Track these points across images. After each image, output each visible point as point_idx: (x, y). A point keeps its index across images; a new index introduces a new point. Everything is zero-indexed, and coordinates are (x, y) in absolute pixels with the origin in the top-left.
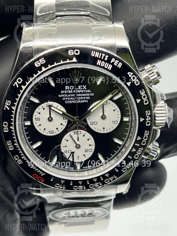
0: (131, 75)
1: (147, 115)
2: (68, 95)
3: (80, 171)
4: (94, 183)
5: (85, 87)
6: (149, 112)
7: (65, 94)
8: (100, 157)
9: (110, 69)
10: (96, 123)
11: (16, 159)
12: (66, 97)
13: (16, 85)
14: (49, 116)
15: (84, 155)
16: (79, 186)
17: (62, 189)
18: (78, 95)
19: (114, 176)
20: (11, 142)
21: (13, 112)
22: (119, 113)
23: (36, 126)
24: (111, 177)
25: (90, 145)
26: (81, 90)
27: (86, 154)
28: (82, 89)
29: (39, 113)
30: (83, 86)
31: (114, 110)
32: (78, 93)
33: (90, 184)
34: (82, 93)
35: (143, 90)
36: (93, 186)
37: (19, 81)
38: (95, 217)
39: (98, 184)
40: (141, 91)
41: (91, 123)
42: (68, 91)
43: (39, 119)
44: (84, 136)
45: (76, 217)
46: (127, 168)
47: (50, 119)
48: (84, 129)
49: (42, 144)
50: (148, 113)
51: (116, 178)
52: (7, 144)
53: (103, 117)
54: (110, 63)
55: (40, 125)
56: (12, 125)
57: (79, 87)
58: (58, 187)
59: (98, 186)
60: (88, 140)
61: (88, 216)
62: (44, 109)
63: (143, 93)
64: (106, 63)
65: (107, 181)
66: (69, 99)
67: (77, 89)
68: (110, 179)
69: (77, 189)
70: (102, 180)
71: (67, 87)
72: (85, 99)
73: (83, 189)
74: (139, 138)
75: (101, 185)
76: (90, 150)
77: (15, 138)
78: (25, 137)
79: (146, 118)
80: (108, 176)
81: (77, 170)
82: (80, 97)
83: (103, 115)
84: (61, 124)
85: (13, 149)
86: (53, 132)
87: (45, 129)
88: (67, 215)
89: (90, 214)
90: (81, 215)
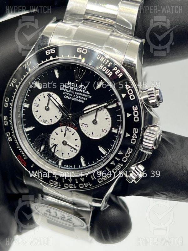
0: (129, 88)
1: (134, 132)
2: (68, 91)
3: (60, 168)
4: (69, 183)
5: (85, 88)
6: (137, 130)
7: (66, 88)
8: (82, 160)
9: (109, 76)
10: (86, 126)
11: (8, 136)
12: (66, 92)
13: (25, 66)
14: (46, 105)
15: (69, 154)
16: (55, 182)
18: (77, 93)
19: (89, 183)
21: (15, 90)
22: (110, 123)
23: (33, 110)
24: (86, 183)
25: (76, 146)
26: (81, 89)
27: (70, 152)
28: (82, 88)
29: (40, 100)
30: (84, 86)
31: (106, 119)
32: (78, 92)
33: (65, 183)
34: (81, 93)
35: (136, 106)
36: (68, 186)
37: (29, 63)
38: (74, 224)
39: (73, 186)
40: (134, 106)
41: (83, 124)
42: (69, 87)
43: (38, 105)
44: (73, 134)
45: (57, 217)
46: (103, 180)
47: (47, 109)
48: (75, 127)
49: (34, 129)
50: (135, 130)
51: (90, 186)
52: (3, 119)
53: (95, 122)
54: (111, 71)
55: (37, 111)
57: (80, 86)
59: (73, 188)
60: (76, 140)
61: (67, 221)
62: (44, 97)
63: (135, 109)
64: (108, 69)
65: (81, 186)
66: (69, 94)
67: (78, 87)
68: (84, 185)
69: (53, 184)
70: (77, 183)
71: (69, 83)
72: (83, 100)
73: (58, 186)
74: (120, 153)
75: (75, 188)
76: (75, 151)
77: (11, 114)
78: (21, 118)
79: (133, 135)
80: (83, 181)
81: (58, 166)
82: (79, 95)
83: (95, 120)
84: (56, 117)
85: (7, 125)
86: (46, 121)
87: (40, 116)
88: (48, 213)
89: (69, 219)
90: (61, 218)
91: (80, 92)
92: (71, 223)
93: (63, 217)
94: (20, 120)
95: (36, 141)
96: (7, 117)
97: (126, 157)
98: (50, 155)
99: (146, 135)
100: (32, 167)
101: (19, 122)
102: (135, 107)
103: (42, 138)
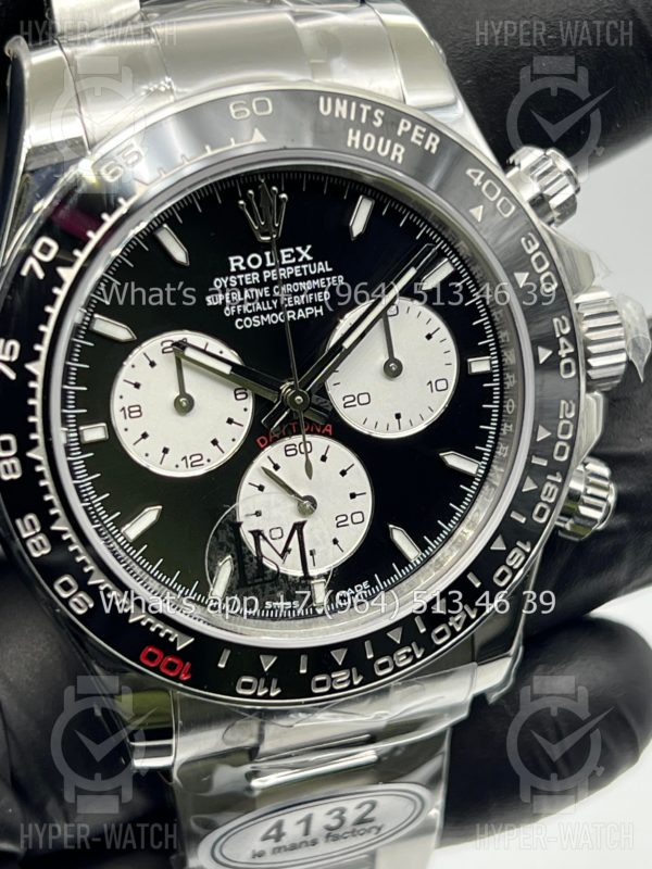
0: (480, 177)
1: (558, 335)
4: (392, 649)
5: (304, 254)
6: (564, 322)
8: (400, 538)
9: (400, 161)
10: (364, 399)
11: (65, 595)
13: (32, 270)
14: (177, 393)
15: (335, 542)
16: (333, 676)
17: (267, 696)
19: (466, 607)
20: (36, 522)
21: (32, 385)
22: (450, 344)
23: (127, 440)
25: (353, 496)
26: (293, 265)
27: (341, 534)
28: (294, 260)
29: (137, 386)
30: (299, 249)
31: (429, 337)
32: (283, 282)
33: (377, 657)
34: (298, 280)
35: (530, 235)
36: (391, 663)
37: (45, 249)
38: (382, 832)
40: (523, 240)
41: (347, 399)
42: (240, 277)
43: (140, 411)
44: (324, 458)
45: (306, 844)
46: (511, 568)
47: (184, 405)
48: (323, 427)
49: (161, 514)
50: (560, 326)
51: (473, 617)
52: (19, 535)
53: (393, 369)
54: (395, 139)
55: (145, 436)
56: (35, 444)
57: (284, 257)
58: (250, 692)
60: (343, 473)
61: (353, 833)
62: (152, 364)
63: (532, 248)
64: (382, 140)
65: (440, 635)
67: (277, 263)
68: (451, 624)
69: (326, 689)
70: (423, 630)
71: (236, 261)
73: (352, 686)
74: (543, 434)
75: (419, 656)
76: (357, 518)
77: (51, 497)
79: (559, 348)
81: (314, 608)
83: (392, 359)
84: (230, 421)
85: (46, 552)
86: (199, 457)
87: (166, 451)
88: (271, 844)
90: (327, 832)
91: (293, 279)
92: (369, 831)
93: (335, 823)
96: (33, 517)
97: (563, 440)
99: (591, 330)
100: (222, 665)
102: (527, 239)
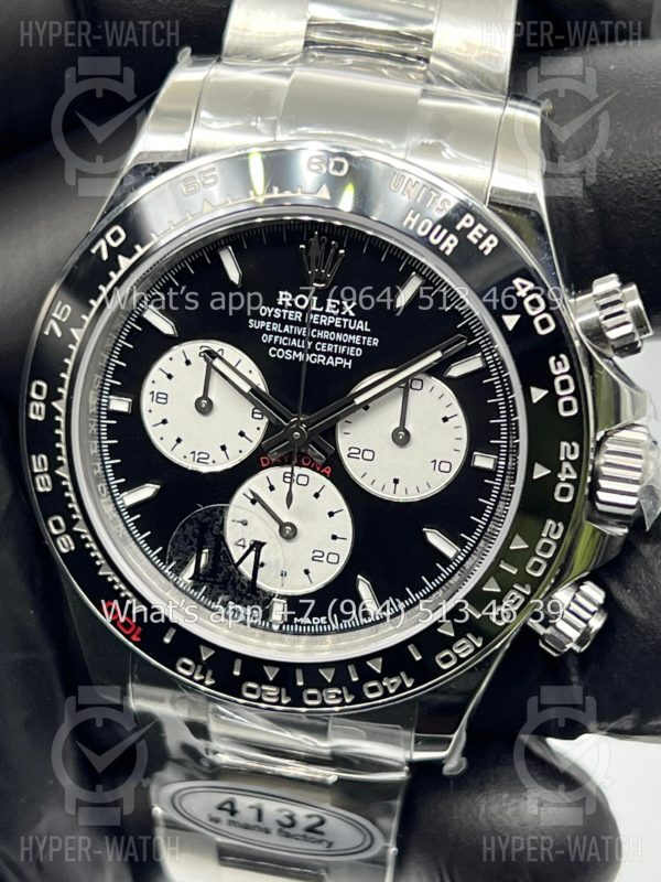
0: (527, 289)
1: (562, 458)
2: (282, 328)
3: (280, 631)
4: (322, 685)
6: (573, 448)
7: (272, 319)
8: (364, 588)
9: (448, 252)
10: (368, 455)
11: (55, 532)
12: (275, 333)
13: (100, 250)
14: (201, 395)
15: (307, 572)
16: (264, 687)
17: (202, 682)
18: (320, 334)
19: (403, 674)
20: (46, 462)
21: (71, 346)
22: (463, 433)
23: (149, 421)
24: (390, 677)
25: (334, 537)
27: (313, 567)
29: (170, 376)
31: (445, 419)
32: (322, 327)
33: (307, 686)
34: (337, 330)
35: (562, 356)
36: (319, 697)
37: (115, 236)
38: (333, 848)
39: (338, 696)
41: (352, 451)
43: (166, 399)
44: (317, 495)
45: (260, 829)
46: (457, 655)
47: (204, 406)
48: (323, 467)
49: (157, 494)
50: (568, 450)
51: (409, 685)
52: (32, 468)
53: (402, 437)
54: (452, 230)
55: (164, 422)
56: (60, 396)
58: (188, 673)
59: (338, 701)
60: (331, 514)
61: (305, 838)
62: (188, 363)
63: (559, 368)
64: (438, 228)
65: (373, 690)
66: (286, 341)
68: (385, 684)
69: (255, 697)
70: (355, 679)
72: (345, 356)
73: (279, 703)
74: (519, 544)
75: (348, 700)
76: (333, 558)
77: (61, 445)
78: (102, 457)
79: (560, 471)
80: (379, 671)
81: (271, 624)
82: (328, 341)
83: (402, 428)
84: (242, 434)
85: (48, 490)
86: (206, 456)
87: (179, 440)
88: (224, 816)
89: (311, 829)
90: (278, 827)
91: (332, 328)
92: (320, 842)
93: (287, 822)
94: (99, 464)
95: (177, 536)
96: (45, 457)
97: (541, 557)
98: (239, 586)
99: (608, 464)
100: (167, 640)
101: (96, 472)
102: (558, 359)
103: (199, 522)
